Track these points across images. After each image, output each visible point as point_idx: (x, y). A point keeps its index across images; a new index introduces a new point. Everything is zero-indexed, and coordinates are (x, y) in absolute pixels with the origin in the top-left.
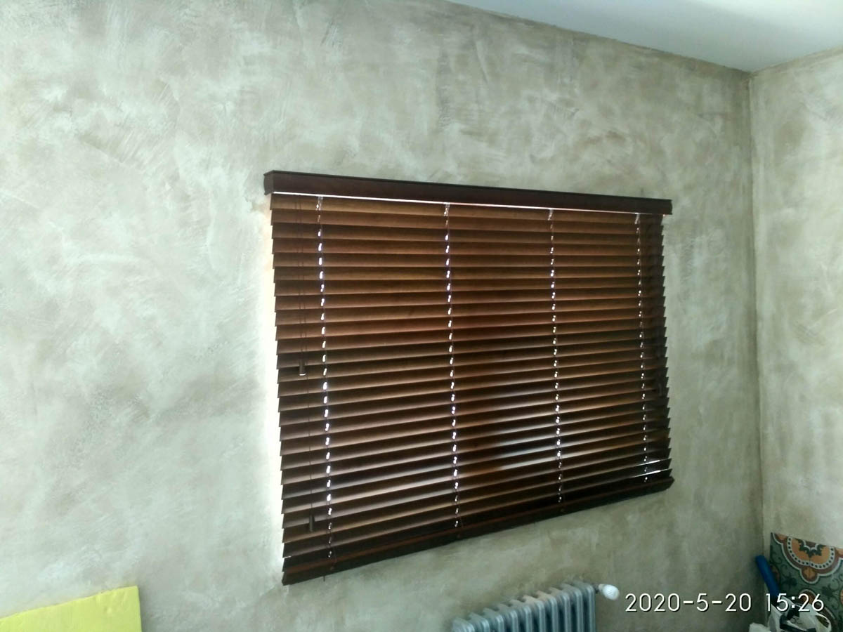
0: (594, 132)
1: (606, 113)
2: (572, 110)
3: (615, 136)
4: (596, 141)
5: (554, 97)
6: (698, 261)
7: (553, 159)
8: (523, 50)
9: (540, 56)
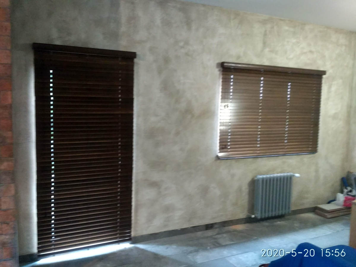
0: (305, 51)
1: (309, 45)
2: (299, 44)
3: (311, 52)
4: (305, 53)
5: (294, 41)
6: (333, 89)
7: (292, 59)
8: (287, 28)
9: (292, 30)
